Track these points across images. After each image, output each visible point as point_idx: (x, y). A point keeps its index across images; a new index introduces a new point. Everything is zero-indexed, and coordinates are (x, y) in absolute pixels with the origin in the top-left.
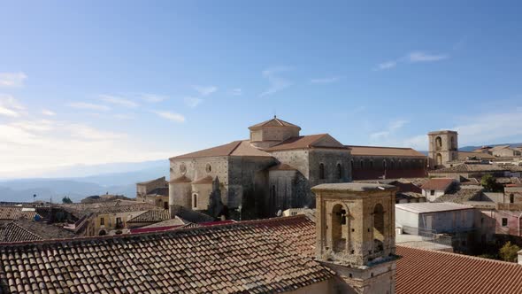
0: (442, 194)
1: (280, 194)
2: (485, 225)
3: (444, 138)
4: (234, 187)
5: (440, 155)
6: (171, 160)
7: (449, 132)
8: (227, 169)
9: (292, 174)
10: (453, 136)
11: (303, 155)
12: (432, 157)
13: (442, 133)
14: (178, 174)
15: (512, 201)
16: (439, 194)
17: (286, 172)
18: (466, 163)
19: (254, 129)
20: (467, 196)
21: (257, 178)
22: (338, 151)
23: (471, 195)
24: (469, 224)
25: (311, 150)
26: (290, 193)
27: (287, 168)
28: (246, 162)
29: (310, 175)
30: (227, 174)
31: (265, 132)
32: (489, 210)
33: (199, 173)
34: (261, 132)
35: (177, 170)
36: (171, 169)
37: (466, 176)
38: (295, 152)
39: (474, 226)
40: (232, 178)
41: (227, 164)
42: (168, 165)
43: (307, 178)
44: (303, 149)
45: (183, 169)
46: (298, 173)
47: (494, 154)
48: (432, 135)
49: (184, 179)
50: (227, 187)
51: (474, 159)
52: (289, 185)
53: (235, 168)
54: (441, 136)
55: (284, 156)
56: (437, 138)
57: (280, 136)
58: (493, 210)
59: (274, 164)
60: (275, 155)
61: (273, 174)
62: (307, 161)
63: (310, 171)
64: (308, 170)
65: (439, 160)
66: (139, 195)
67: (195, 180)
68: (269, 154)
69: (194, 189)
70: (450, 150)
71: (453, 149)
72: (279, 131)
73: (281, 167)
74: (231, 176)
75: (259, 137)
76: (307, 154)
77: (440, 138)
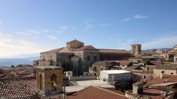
0: (127, 66)
1: (74, 65)
2: (136, 78)
3: (136, 47)
4: (59, 63)
5: (135, 52)
6: (41, 53)
7: (138, 45)
8: (56, 57)
9: (78, 59)
10: (139, 46)
11: (82, 52)
12: (132, 53)
13: (136, 45)
14: (42, 58)
15: (148, 70)
16: (126, 67)
17: (76, 58)
18: (142, 55)
19: (68, 43)
20: (134, 68)
21: (67, 60)
22: (94, 51)
23: (136, 67)
24: (129, 78)
25: (84, 51)
26: (77, 65)
27: (77, 57)
28: (63, 54)
29: (84, 59)
30: (56, 59)
31: (71, 44)
32: (140, 73)
33: (48, 58)
34: (70, 44)
35: (42, 57)
36: (41, 57)
37: (140, 60)
38: (79, 51)
39: (131, 79)
40: (58, 60)
41: (56, 55)
42: (40, 55)
43: (83, 60)
44: (82, 50)
45: (44, 57)
46: (80, 59)
47: (156, 52)
48: (132, 45)
49: (44, 60)
50: (56, 63)
51: (145, 54)
52: (77, 63)
53: (59, 57)
54: (136, 46)
55: (76, 53)
56: (134, 47)
57: (76, 46)
58: (141, 73)
59: (73, 55)
60: (73, 52)
61: (72, 59)
62: (83, 55)
63: (84, 58)
64: (83, 57)
65: (135, 54)
66: (34, 65)
67: (47, 60)
68: (72, 52)
69: (46, 63)
70: (138, 51)
71: (140, 50)
72: (76, 44)
73: (75, 56)
74: (57, 59)
75: (69, 46)
76: (83, 52)
77: (135, 47)
